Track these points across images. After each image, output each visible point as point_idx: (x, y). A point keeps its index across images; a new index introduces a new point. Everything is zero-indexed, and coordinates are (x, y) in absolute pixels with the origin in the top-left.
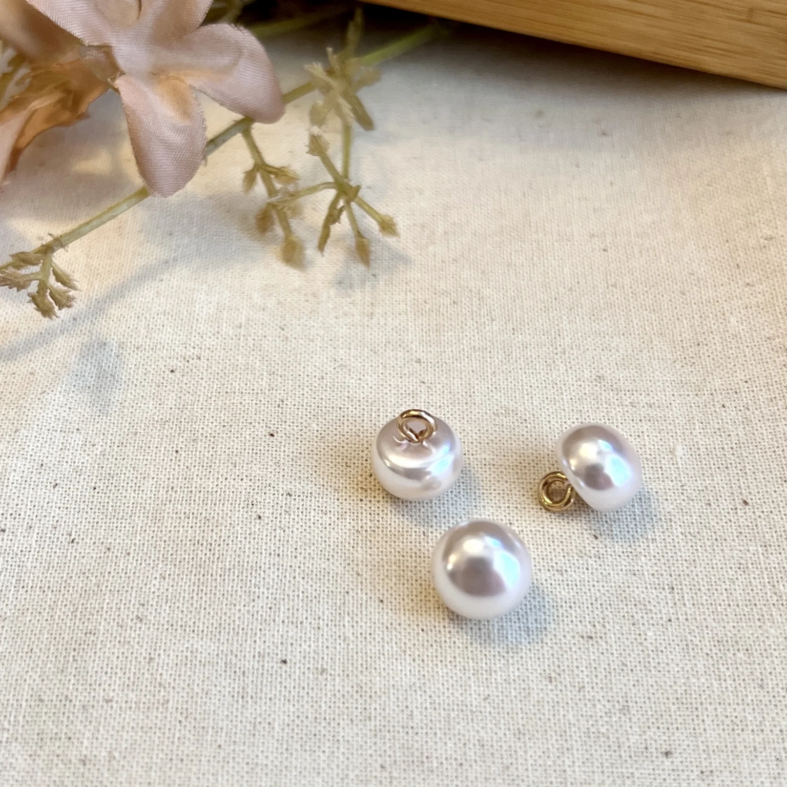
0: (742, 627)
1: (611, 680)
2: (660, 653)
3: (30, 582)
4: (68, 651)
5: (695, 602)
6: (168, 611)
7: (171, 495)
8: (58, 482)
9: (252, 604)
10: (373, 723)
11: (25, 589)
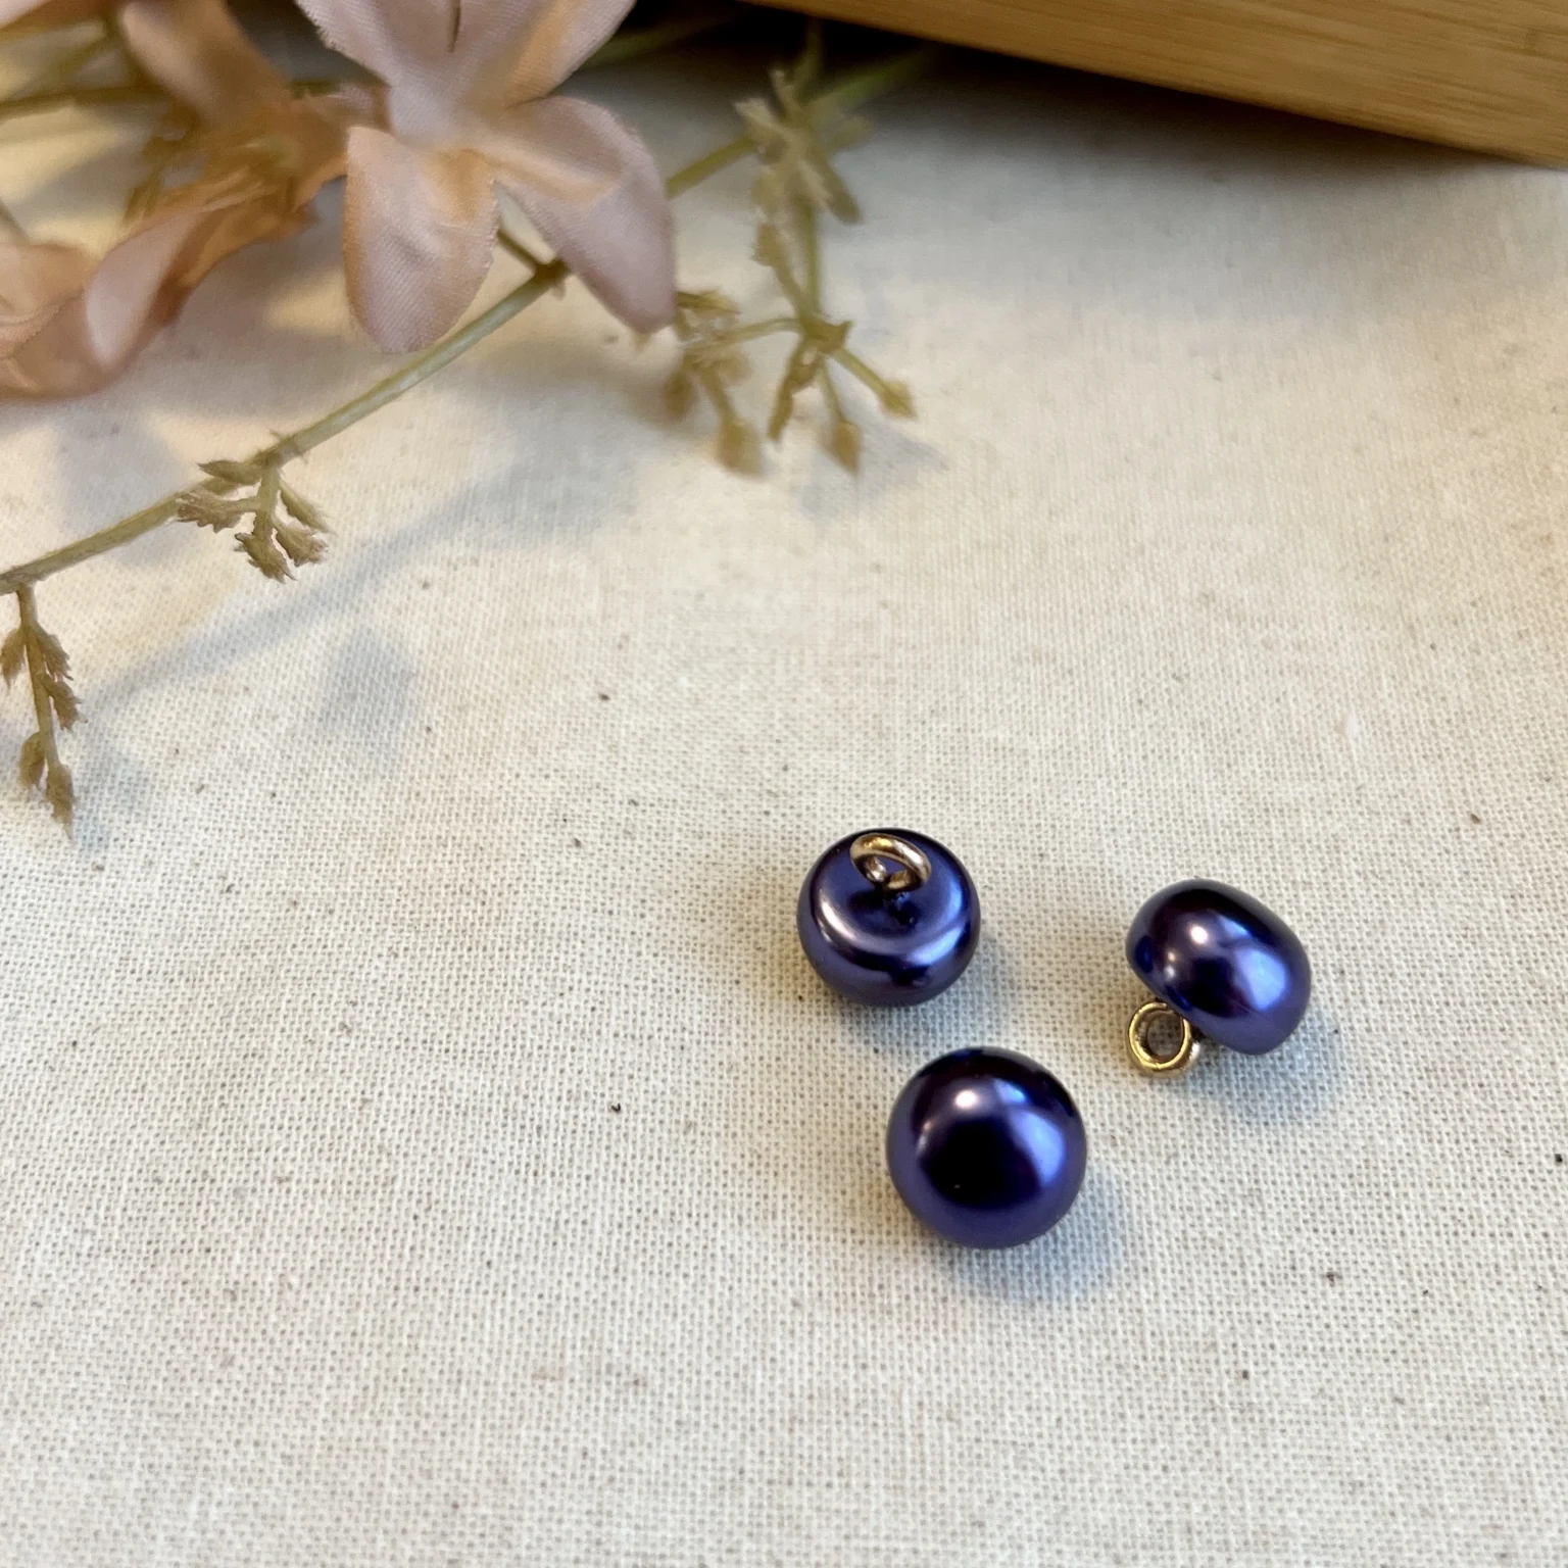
0: (1472, 1044)
1: (1226, 1142)
2: (1319, 1092)
3: (147, 963)
4: (212, 1088)
5: (1385, 999)
6: (400, 1015)
7: (414, 807)
8: (206, 782)
9: (559, 1001)
10: (780, 1222)
11: (137, 975)
